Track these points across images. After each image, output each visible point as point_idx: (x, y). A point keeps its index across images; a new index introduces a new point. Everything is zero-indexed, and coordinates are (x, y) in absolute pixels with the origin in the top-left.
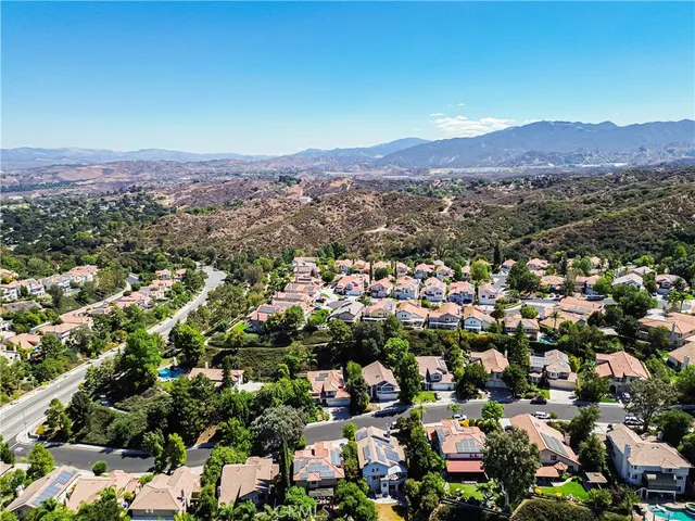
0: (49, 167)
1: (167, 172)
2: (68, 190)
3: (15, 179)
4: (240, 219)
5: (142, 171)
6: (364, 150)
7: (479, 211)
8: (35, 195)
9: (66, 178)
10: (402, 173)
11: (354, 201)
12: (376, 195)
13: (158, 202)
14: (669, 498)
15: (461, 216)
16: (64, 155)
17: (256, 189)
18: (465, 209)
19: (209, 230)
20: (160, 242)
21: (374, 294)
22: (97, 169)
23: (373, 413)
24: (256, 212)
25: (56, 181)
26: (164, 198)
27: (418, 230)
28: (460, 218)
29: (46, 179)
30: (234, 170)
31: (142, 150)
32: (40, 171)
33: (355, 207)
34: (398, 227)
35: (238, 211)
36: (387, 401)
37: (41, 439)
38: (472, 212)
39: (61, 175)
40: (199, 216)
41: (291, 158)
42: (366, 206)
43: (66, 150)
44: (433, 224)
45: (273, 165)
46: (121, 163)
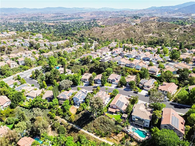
0: (78, 13)
1: (106, 15)
2: (80, 20)
3: (70, 16)
4: (112, 30)
5: (100, 14)
6: (172, 7)
7: (190, 30)
8: (73, 21)
9: (81, 16)
10: (180, 15)
11: (148, 25)
12: (157, 23)
13: (98, 24)
14: (141, 127)
15: (183, 32)
16: (83, 10)
17: (125, 20)
18: (185, 29)
19: (102, 32)
20: (89, 35)
21: (121, 55)
22: (89, 14)
23: (93, 86)
24: (117, 27)
25: (79, 17)
26: (100, 22)
27: (163, 36)
28: (182, 32)
29: (77, 16)
30: (125, 14)
31: (103, 8)
32: (76, 14)
33: (147, 27)
34: (156, 34)
35: (112, 27)
36: (99, 84)
37: (30, 78)
38: (187, 31)
39: (80, 15)
40: (101, 28)
41: (144, 10)
42: (152, 27)
43: (84, 8)
44: (170, 34)
45: (138, 12)
46: (95, 12)
